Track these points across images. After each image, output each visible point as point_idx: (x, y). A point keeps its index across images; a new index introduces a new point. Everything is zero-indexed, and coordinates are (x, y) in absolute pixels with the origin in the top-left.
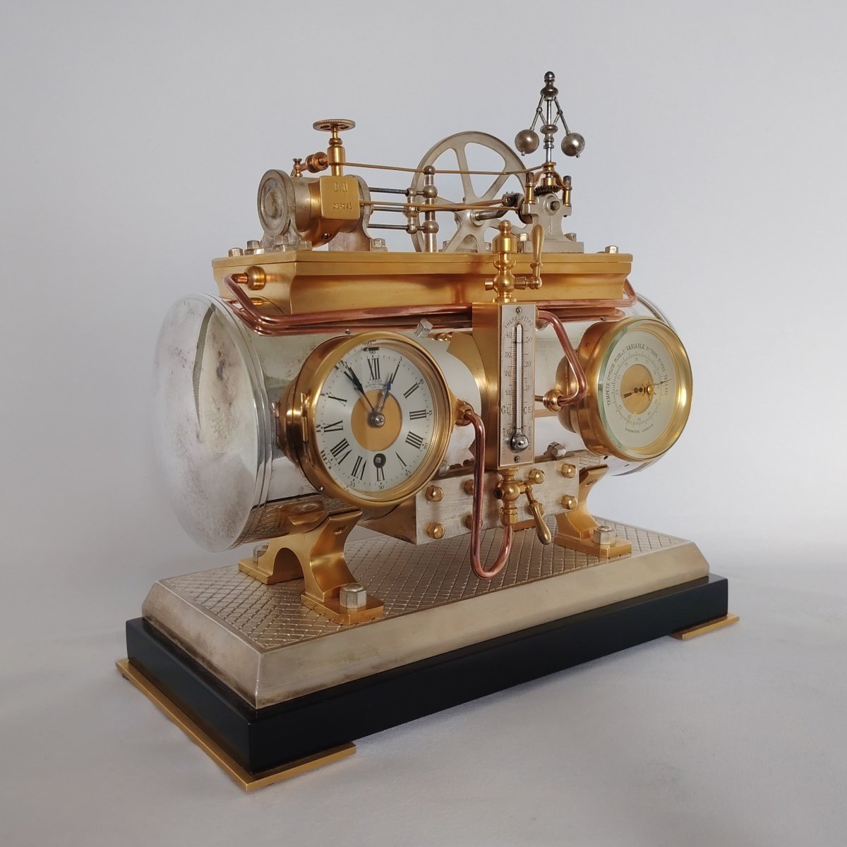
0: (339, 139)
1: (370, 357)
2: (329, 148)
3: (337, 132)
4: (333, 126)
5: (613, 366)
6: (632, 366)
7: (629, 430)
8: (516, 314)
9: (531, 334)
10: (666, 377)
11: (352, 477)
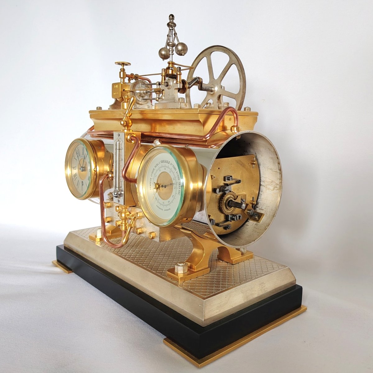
0: (123, 69)
2: (120, 72)
3: (123, 66)
4: (123, 64)
5: (154, 169)
6: (163, 172)
7: (158, 207)
8: (118, 136)
9: (123, 146)
10: (179, 184)
11: (77, 187)
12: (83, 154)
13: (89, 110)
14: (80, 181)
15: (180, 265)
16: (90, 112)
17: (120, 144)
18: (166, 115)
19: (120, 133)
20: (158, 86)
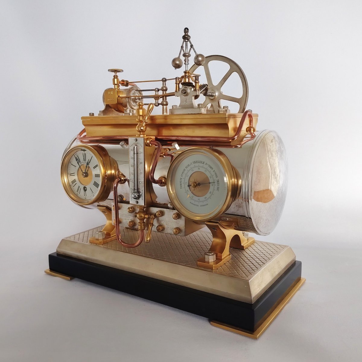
0: (116, 76)
1: (83, 153)
2: (114, 79)
3: (116, 73)
4: (116, 71)
5: (184, 170)
6: (196, 172)
7: (192, 204)
8: (135, 142)
9: (141, 150)
10: (218, 181)
11: (77, 192)
12: (85, 160)
13: (81, 117)
14: (82, 187)
15: (211, 254)
16: (82, 118)
17: (138, 148)
18: (186, 120)
19: (137, 138)
20: (157, 92)
